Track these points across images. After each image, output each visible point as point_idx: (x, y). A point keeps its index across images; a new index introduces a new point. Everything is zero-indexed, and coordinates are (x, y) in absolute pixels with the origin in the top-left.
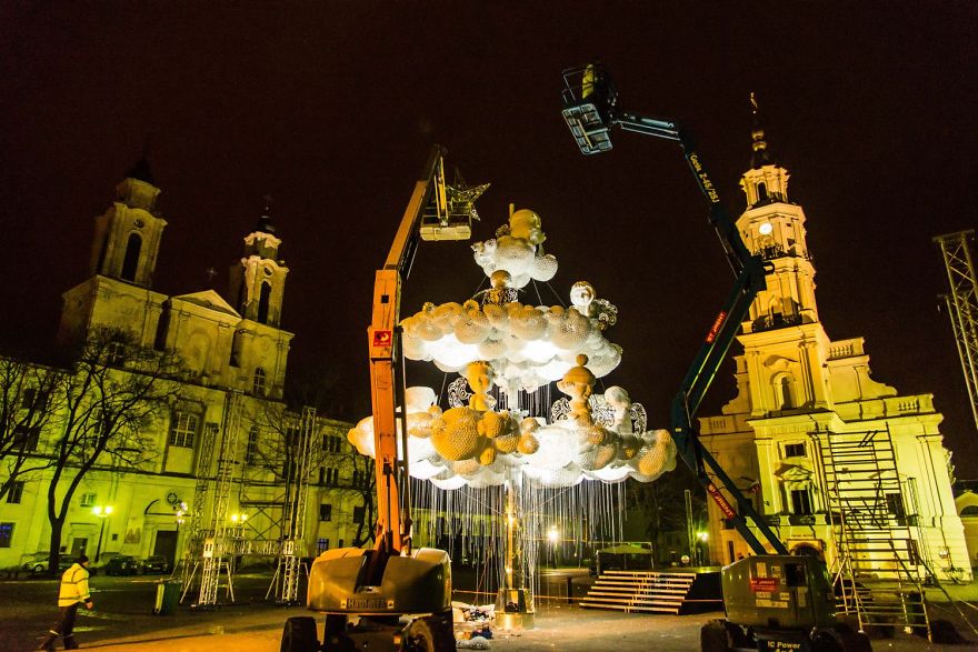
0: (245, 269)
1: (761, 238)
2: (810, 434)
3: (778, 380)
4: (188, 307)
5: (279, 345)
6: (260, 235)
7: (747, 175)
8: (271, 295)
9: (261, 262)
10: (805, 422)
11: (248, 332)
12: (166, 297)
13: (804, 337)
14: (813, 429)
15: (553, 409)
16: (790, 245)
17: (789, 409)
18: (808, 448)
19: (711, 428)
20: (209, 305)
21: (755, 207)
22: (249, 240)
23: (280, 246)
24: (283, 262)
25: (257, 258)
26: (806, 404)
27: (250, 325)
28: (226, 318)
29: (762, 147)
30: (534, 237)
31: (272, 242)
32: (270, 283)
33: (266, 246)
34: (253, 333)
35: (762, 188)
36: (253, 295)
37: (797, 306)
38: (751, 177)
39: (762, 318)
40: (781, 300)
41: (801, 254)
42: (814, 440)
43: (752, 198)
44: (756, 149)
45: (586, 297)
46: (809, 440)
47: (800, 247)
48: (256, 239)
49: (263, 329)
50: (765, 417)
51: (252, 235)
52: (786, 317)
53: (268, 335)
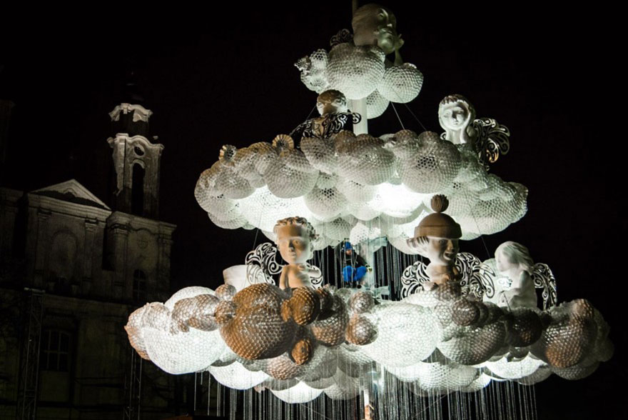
0: (112, 150)
4: (47, 202)
5: (159, 238)
6: (126, 107)
8: (146, 179)
9: (130, 140)
11: (121, 226)
12: (21, 194)
15: (404, 278)
20: (71, 198)
22: (114, 114)
23: (151, 118)
24: (156, 137)
25: (124, 136)
27: (123, 219)
28: (93, 212)
30: (384, 42)
31: (141, 113)
32: (142, 165)
33: (135, 120)
34: (128, 227)
36: (123, 180)
45: (459, 118)
48: (122, 112)
49: (138, 221)
51: (118, 109)
53: (146, 229)
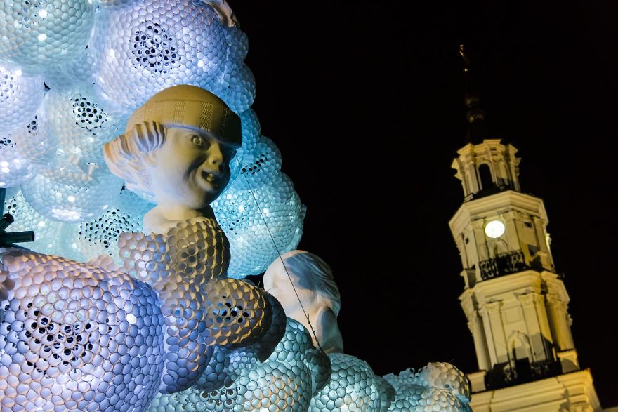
1: (487, 242)
13: (566, 395)
16: (532, 253)
21: (476, 197)
29: (480, 116)
35: (484, 171)
37: (552, 346)
38: (468, 156)
39: (499, 367)
41: (549, 268)
43: (471, 184)
44: (471, 119)
47: (545, 256)
52: (534, 364)
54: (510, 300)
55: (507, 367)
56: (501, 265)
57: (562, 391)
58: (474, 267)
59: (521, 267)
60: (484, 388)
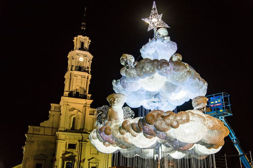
1: (79, 62)
2: (79, 141)
3: (72, 118)
7: (79, 36)
10: (79, 136)
13: (86, 104)
14: (81, 139)
16: (88, 69)
17: (73, 130)
18: (77, 146)
19: (33, 131)
21: (79, 49)
26: (80, 129)
29: (84, 29)
35: (82, 44)
37: (85, 91)
38: (80, 38)
39: (72, 92)
40: (81, 87)
42: (80, 143)
43: (78, 45)
44: (82, 28)
46: (78, 143)
50: (64, 131)
52: (80, 94)
54: (80, 77)
55: (74, 93)
56: (80, 69)
57: (85, 103)
58: (73, 66)
59: (85, 71)
60: (68, 96)
